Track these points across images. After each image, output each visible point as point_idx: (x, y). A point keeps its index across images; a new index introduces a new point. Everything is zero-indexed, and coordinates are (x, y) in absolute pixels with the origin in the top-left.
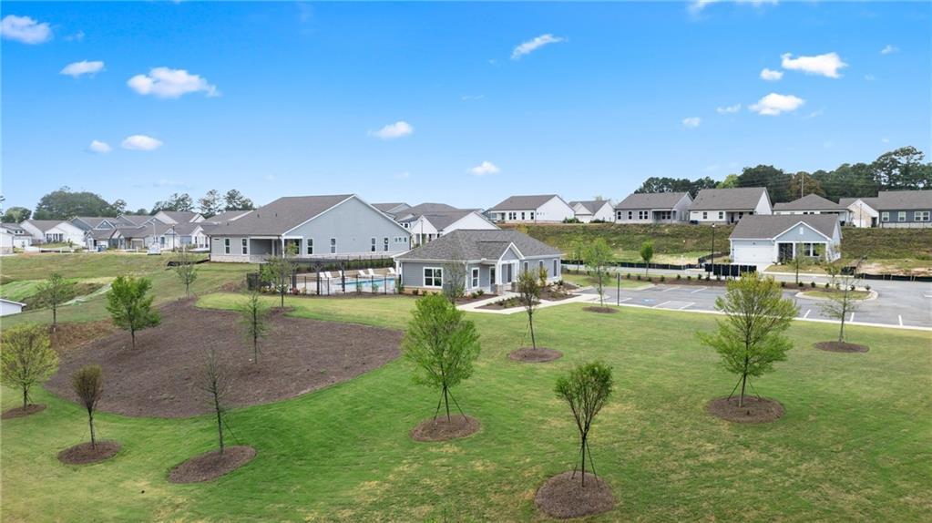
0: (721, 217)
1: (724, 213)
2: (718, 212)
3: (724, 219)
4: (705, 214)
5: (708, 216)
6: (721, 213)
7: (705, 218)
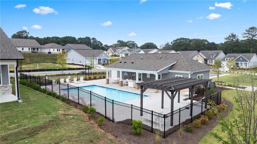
0: (29, 50)
1: (30, 48)
2: (28, 48)
3: (31, 51)
4: (23, 48)
5: (24, 49)
6: (29, 48)
7: (23, 50)
